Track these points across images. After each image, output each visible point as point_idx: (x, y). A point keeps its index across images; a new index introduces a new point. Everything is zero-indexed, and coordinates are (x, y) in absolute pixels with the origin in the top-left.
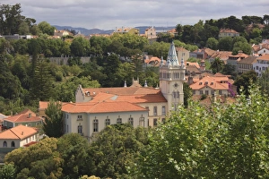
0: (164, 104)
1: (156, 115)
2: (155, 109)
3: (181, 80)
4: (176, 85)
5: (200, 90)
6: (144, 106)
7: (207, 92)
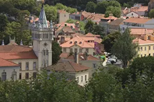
0: (35, 60)
1: (28, 70)
2: (27, 64)
3: (49, 40)
4: (45, 44)
5: (70, 48)
6: (17, 62)
7: (76, 50)
